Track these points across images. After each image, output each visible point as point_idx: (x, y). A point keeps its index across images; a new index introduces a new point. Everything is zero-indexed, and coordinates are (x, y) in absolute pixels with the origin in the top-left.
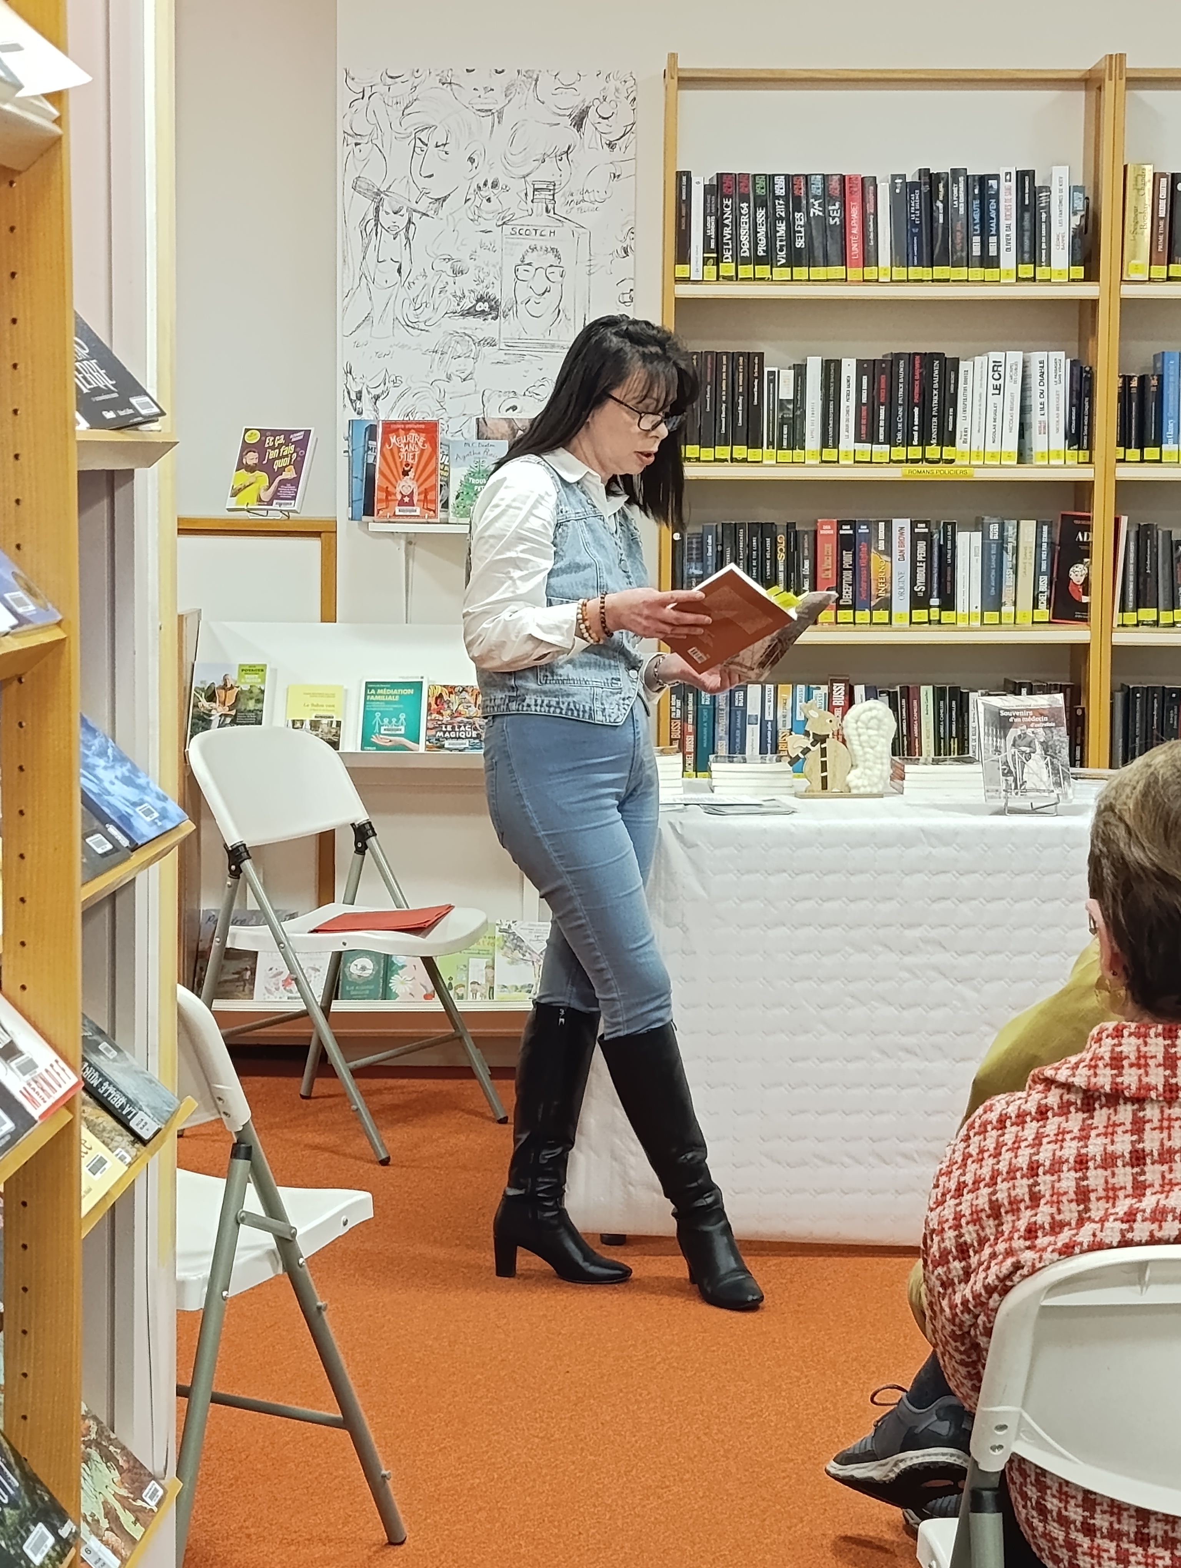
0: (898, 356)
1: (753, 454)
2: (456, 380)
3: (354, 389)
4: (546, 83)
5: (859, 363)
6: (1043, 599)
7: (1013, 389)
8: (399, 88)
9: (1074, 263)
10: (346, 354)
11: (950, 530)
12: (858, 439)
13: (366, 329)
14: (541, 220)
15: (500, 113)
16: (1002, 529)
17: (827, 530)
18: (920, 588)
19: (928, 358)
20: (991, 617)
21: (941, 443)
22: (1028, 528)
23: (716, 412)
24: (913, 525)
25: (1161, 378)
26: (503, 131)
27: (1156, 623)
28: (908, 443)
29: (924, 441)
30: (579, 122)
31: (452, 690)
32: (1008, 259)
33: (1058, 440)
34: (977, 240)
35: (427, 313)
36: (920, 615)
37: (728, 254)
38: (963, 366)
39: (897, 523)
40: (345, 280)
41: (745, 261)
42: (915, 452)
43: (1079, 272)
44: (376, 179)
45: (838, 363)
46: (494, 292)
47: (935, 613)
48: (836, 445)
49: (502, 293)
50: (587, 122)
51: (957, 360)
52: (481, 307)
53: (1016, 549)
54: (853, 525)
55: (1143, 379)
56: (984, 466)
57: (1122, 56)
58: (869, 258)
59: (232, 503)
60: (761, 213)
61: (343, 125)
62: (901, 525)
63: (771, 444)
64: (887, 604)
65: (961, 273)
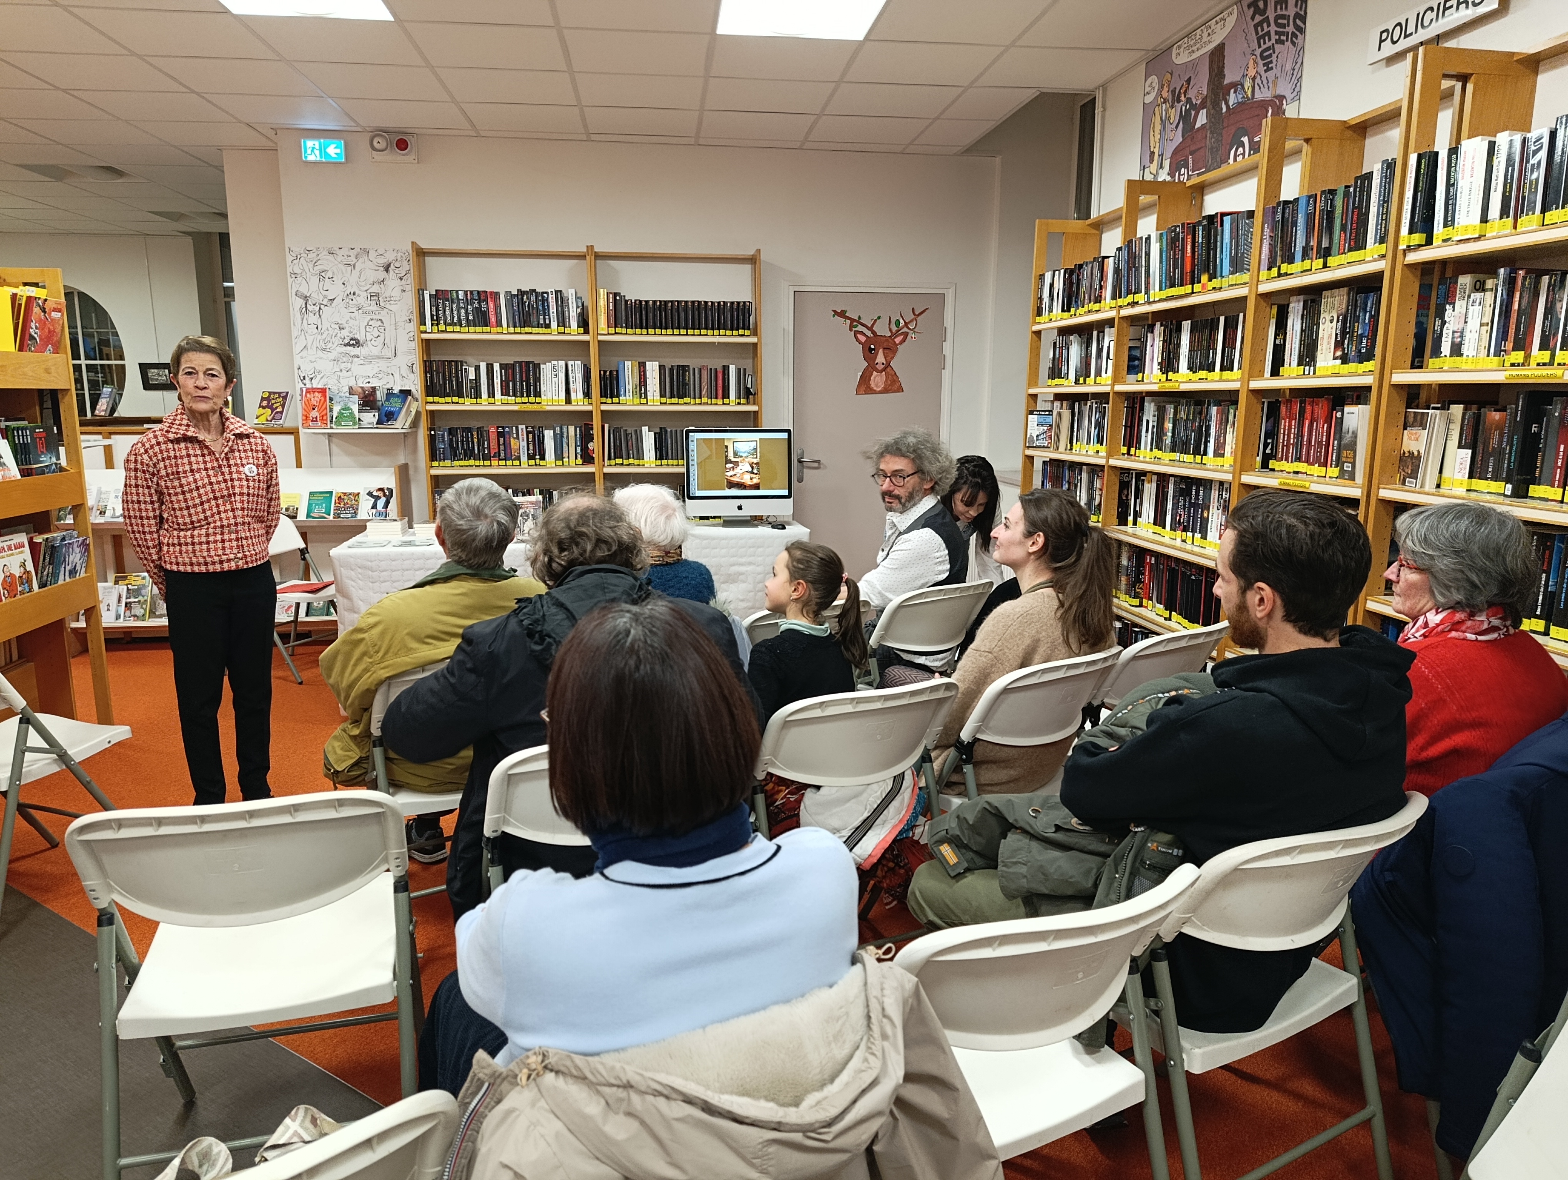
0: (516, 362)
1: (461, 400)
2: (344, 372)
3: (302, 375)
4: (372, 254)
5: (501, 365)
6: (579, 456)
7: (562, 375)
8: (311, 255)
9: (579, 327)
10: (298, 361)
11: (541, 430)
12: (502, 395)
13: (305, 351)
14: (374, 307)
15: (354, 265)
16: (561, 429)
17: (493, 430)
18: (531, 452)
19: (528, 363)
20: (559, 463)
21: (535, 396)
22: (572, 429)
23: (445, 383)
24: (527, 428)
25: (617, 371)
26: (356, 273)
27: (622, 464)
28: (522, 396)
29: (528, 396)
30: (387, 269)
31: (345, 494)
32: (554, 325)
33: (580, 395)
34: (541, 317)
35: (330, 345)
36: (532, 462)
37: (442, 322)
38: (542, 366)
39: (520, 427)
40: (295, 332)
41: (450, 325)
42: (525, 400)
43: (582, 330)
44: (304, 290)
45: (492, 365)
46: (357, 336)
47: (538, 461)
48: (494, 397)
49: (361, 337)
50: (390, 270)
51: (539, 364)
52: (352, 342)
53: (568, 437)
54: (503, 428)
55: (611, 372)
56: (553, 405)
57: (592, 246)
58: (499, 324)
59: (256, 421)
60: (454, 306)
61: (289, 270)
62: (522, 427)
63: (467, 396)
64: (519, 458)
65: (536, 330)
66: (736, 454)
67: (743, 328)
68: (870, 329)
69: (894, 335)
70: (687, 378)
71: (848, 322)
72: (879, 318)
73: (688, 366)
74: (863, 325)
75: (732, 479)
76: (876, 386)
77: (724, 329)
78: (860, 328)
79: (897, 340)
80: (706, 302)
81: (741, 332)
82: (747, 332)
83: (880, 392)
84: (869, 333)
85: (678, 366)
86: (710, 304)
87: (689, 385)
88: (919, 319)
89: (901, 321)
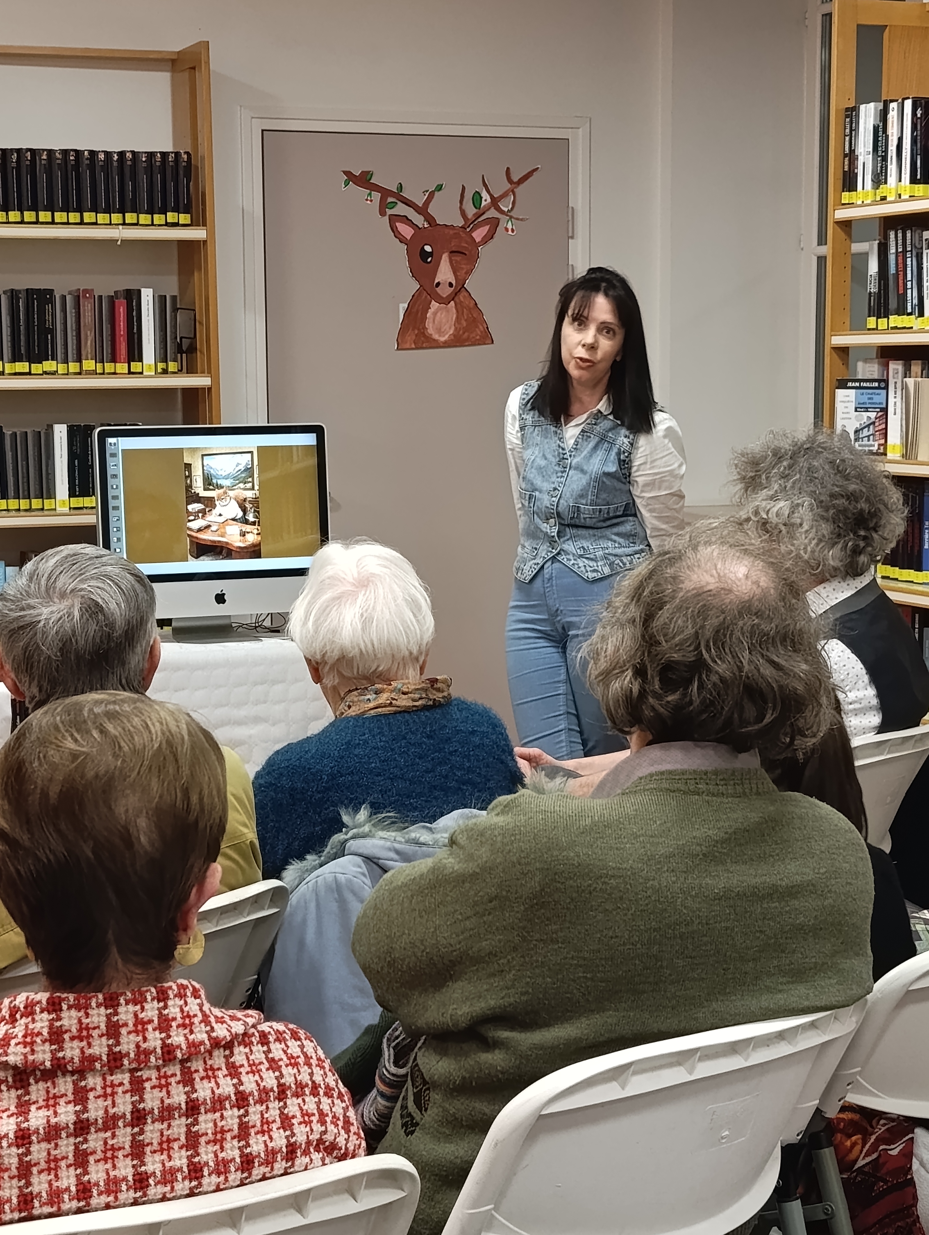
66: (208, 482)
67: (176, 210)
68: (422, 211)
69: (471, 224)
70: (48, 317)
71: (376, 196)
72: (439, 188)
73: (51, 292)
74: (408, 203)
75: (202, 536)
76: (439, 331)
77: (133, 211)
78: (401, 209)
79: (478, 235)
80: (93, 153)
81: (171, 217)
82: (184, 218)
83: (447, 345)
84: (419, 220)
85: (29, 292)
86: (102, 156)
87: (52, 331)
88: (519, 190)
89: (485, 195)
